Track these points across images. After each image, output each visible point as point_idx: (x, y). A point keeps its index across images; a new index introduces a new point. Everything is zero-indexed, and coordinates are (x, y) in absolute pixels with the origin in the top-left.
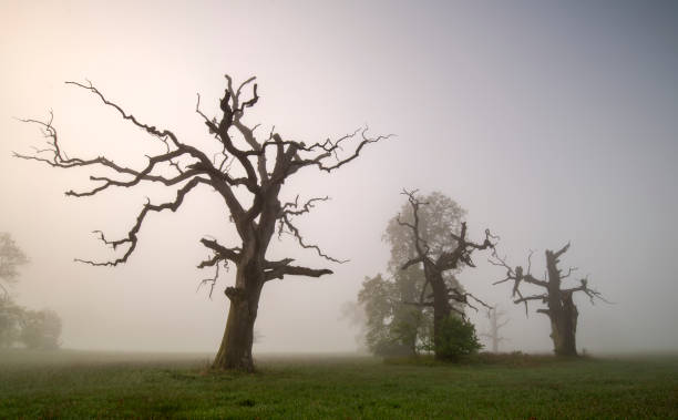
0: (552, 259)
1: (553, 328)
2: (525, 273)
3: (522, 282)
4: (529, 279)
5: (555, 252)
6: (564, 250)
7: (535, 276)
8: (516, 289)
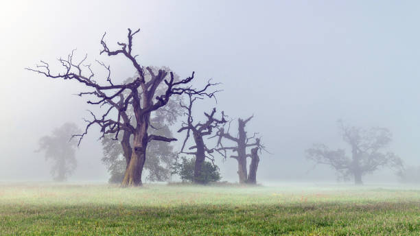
0: (242, 124)
1: (239, 167)
2: (225, 132)
3: (223, 138)
4: (228, 136)
5: (244, 120)
6: (249, 120)
7: (231, 135)
8: (219, 142)
